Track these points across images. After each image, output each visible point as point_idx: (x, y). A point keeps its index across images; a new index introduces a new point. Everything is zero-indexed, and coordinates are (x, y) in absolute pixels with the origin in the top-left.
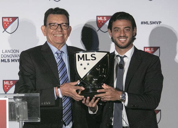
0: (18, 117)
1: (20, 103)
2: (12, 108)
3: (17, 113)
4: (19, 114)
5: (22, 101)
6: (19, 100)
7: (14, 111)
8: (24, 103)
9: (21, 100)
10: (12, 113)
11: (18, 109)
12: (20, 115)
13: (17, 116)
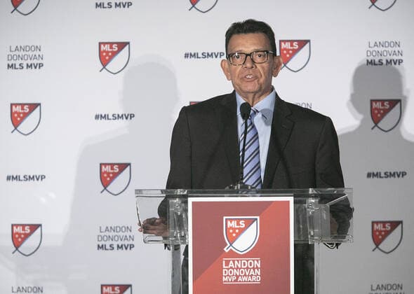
0: (312, 234)
1: (316, 206)
2: (300, 217)
3: (310, 225)
4: (313, 229)
5: (320, 202)
6: (314, 201)
7: (305, 222)
8: (322, 206)
9: (318, 200)
10: (301, 226)
11: (311, 218)
12: (316, 230)
13: (310, 233)
